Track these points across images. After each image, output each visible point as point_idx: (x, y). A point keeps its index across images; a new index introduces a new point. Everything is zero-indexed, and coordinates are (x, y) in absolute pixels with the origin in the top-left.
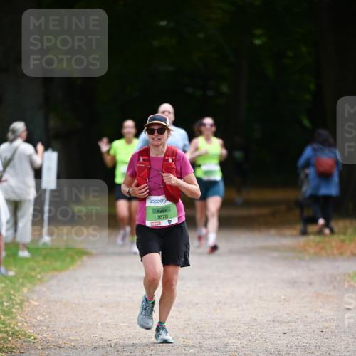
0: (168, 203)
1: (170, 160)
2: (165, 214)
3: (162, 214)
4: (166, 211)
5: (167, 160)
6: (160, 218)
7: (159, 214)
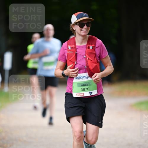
0: (90, 79)
1: (91, 48)
2: (87, 87)
3: (85, 87)
4: (88, 85)
5: (89, 48)
6: (83, 90)
7: (83, 87)
